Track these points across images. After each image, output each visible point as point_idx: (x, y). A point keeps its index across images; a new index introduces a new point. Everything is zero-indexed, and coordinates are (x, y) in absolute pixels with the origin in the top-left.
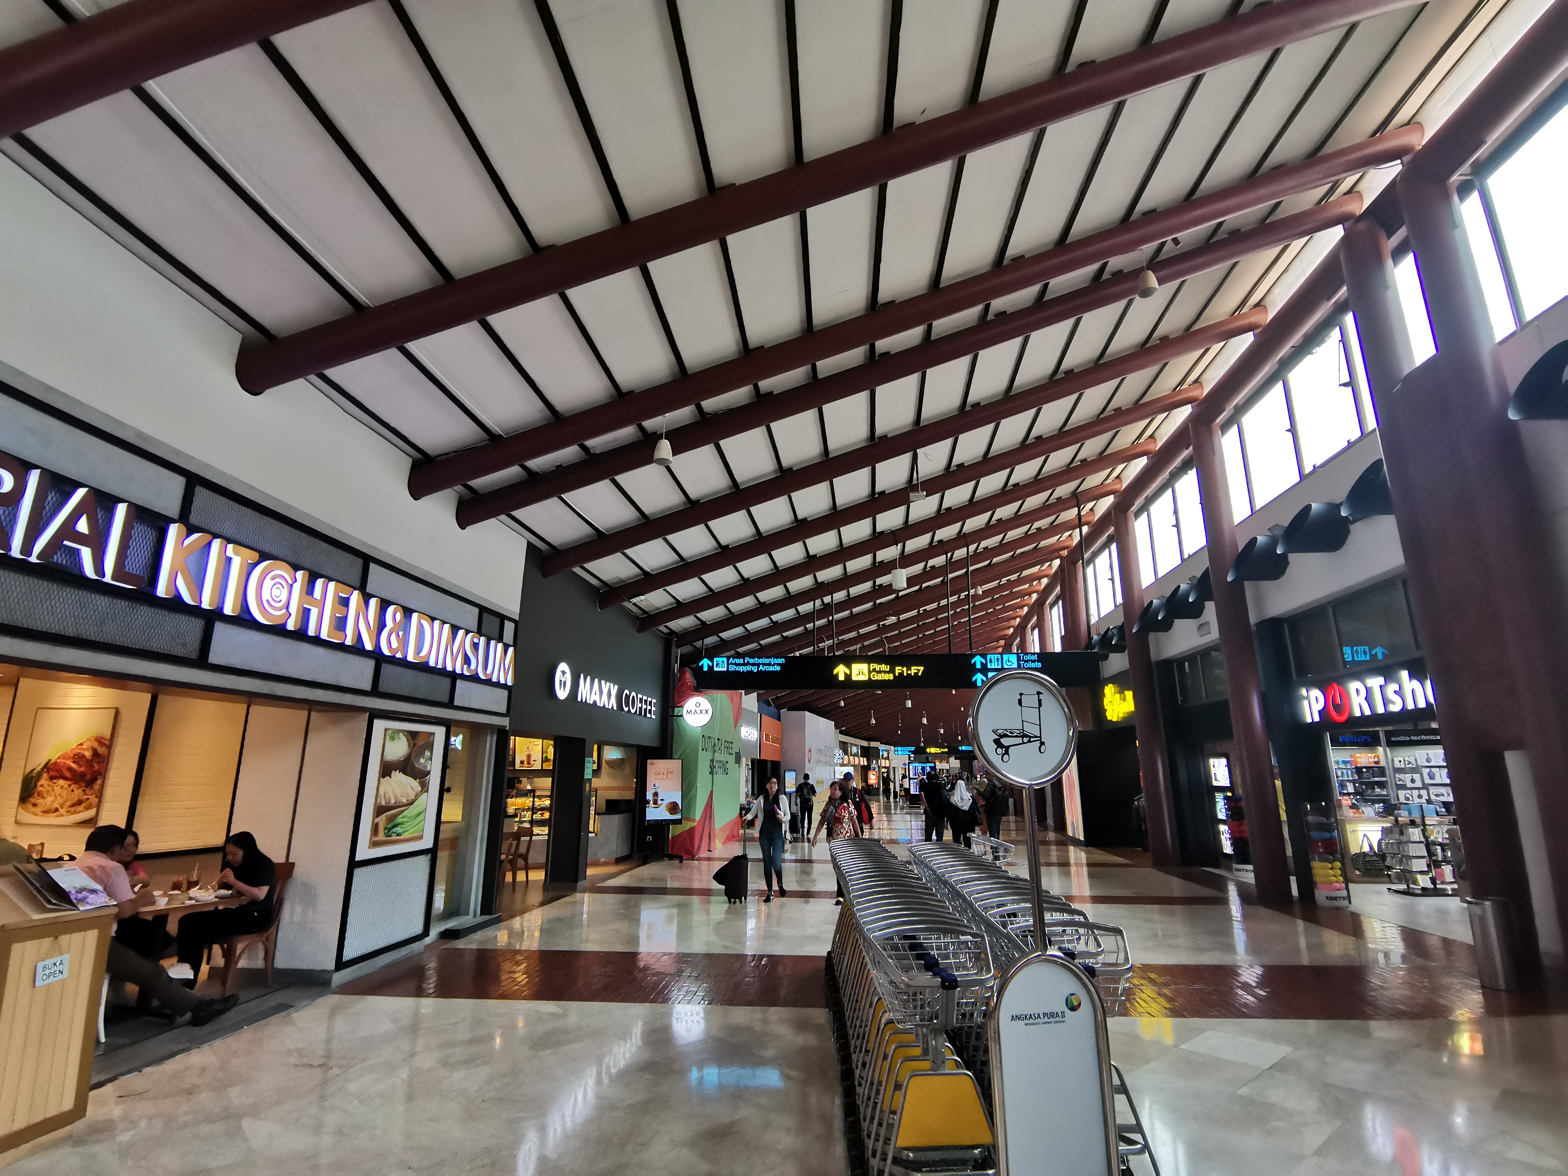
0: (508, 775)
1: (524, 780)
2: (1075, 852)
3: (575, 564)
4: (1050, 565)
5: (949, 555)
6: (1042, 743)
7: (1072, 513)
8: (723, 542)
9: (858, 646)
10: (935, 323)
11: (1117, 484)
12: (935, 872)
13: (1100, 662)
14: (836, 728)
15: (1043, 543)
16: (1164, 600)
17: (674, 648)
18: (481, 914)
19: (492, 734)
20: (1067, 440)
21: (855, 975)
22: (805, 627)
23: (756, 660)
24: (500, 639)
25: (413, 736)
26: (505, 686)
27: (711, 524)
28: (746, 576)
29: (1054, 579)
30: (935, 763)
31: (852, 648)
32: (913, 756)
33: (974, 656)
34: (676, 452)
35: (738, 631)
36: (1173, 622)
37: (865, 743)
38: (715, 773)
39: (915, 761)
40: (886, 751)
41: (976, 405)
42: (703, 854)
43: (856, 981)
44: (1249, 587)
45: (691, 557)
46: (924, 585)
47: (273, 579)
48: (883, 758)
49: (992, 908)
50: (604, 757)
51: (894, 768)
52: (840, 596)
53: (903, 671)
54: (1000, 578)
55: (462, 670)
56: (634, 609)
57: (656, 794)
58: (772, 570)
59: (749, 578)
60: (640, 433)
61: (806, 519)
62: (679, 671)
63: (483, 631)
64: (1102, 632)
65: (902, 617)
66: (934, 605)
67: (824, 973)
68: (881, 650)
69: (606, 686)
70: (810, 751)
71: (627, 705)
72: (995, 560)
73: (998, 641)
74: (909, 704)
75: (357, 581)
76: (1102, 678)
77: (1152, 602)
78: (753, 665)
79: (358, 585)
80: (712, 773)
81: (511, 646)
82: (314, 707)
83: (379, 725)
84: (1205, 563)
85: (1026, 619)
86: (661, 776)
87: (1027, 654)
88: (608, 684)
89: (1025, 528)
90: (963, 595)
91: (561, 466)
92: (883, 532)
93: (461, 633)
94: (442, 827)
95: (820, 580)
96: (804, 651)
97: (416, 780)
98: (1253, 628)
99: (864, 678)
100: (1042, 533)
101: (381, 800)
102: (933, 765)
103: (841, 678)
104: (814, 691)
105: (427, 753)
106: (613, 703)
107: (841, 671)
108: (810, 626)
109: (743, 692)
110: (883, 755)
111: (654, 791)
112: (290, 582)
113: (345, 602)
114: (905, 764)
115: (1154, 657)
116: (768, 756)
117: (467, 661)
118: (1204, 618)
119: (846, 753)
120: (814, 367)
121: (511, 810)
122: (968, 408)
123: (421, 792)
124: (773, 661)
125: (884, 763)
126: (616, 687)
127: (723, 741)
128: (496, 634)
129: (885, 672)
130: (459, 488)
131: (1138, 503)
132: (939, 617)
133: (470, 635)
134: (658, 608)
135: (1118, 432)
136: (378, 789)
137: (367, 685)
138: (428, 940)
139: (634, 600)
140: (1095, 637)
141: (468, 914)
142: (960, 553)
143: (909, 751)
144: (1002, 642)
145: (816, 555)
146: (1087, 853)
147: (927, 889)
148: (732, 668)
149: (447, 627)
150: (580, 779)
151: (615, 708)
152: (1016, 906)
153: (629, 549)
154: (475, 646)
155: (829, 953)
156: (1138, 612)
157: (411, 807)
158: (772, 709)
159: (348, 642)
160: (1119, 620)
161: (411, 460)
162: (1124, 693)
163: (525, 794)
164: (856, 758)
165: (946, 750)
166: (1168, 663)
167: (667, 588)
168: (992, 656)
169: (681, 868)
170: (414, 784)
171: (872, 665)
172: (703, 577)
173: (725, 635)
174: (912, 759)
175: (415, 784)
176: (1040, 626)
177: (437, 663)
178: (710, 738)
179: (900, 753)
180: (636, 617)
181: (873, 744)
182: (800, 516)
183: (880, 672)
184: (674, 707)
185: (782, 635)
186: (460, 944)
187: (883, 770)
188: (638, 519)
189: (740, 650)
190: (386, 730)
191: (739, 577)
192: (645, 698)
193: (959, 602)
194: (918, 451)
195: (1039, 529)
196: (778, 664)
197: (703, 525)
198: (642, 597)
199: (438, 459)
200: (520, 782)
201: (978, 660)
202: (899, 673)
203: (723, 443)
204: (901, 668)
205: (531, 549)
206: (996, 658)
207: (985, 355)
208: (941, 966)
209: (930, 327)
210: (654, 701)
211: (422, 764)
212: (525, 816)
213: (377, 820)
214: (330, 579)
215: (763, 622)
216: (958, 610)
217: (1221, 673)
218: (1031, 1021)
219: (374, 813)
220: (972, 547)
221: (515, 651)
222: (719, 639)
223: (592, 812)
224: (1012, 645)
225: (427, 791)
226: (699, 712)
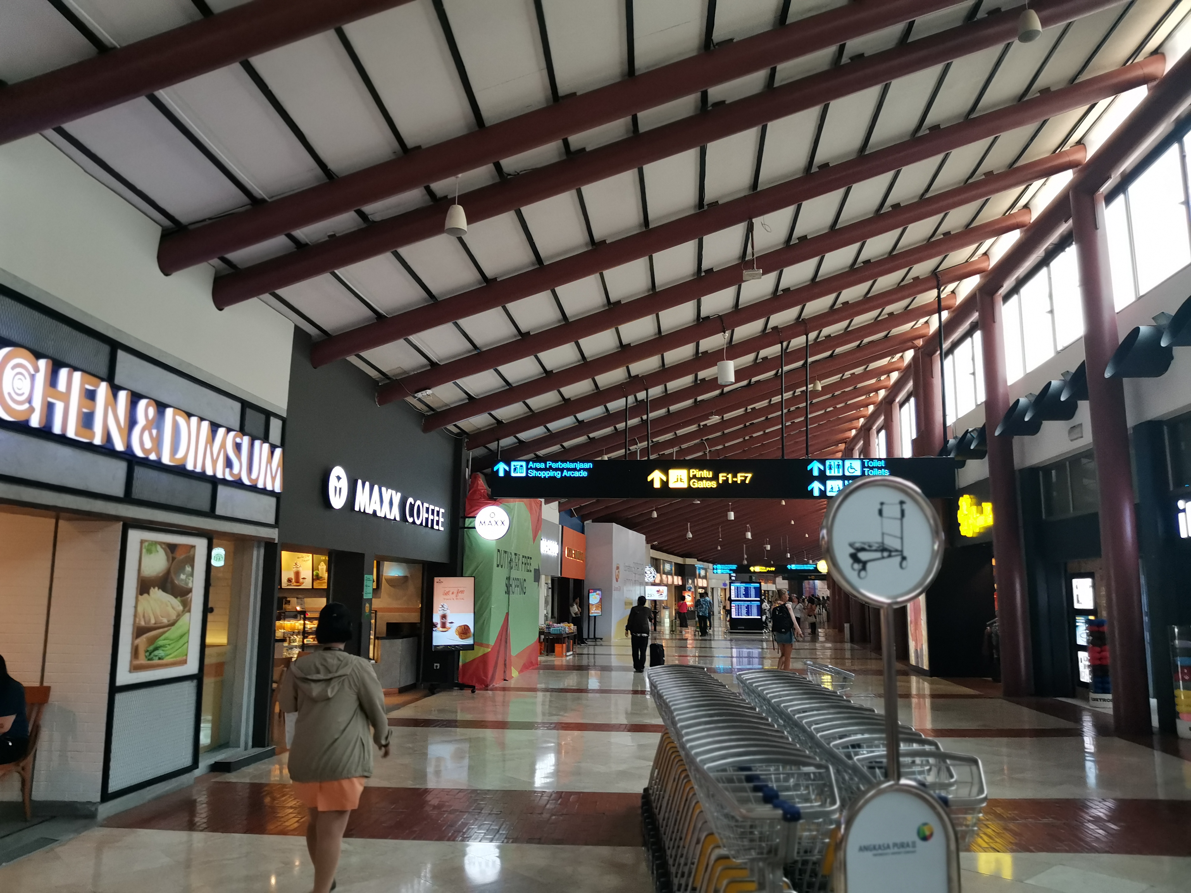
0: (277, 595)
1: (293, 600)
2: (918, 682)
3: (349, 352)
4: (902, 357)
5: (785, 344)
6: (904, 558)
7: (931, 295)
8: (524, 328)
9: (676, 449)
10: (780, 67)
11: (984, 261)
12: (768, 701)
13: (956, 470)
14: (647, 543)
15: (895, 331)
16: (1033, 399)
17: (464, 451)
18: (253, 746)
19: (259, 547)
20: (929, 208)
21: (678, 812)
22: (615, 428)
23: (559, 465)
24: (265, 439)
25: (172, 548)
26: (272, 493)
27: (510, 306)
28: (548, 368)
29: (906, 374)
30: (760, 583)
31: (667, 452)
32: (734, 575)
33: (810, 461)
34: (471, 220)
35: (537, 432)
36: (1042, 423)
37: (680, 560)
38: (511, 592)
39: (736, 581)
40: (703, 569)
41: (825, 166)
42: (498, 683)
43: (679, 818)
44: (1127, 383)
45: (486, 345)
46: (754, 380)
47: (13, 368)
48: (700, 577)
49: (835, 739)
50: (384, 574)
51: (713, 589)
52: (656, 391)
53: (728, 478)
54: (843, 371)
55: (224, 474)
56: (419, 406)
57: (444, 617)
58: (579, 361)
59: (552, 371)
60: (427, 197)
61: (619, 302)
62: (470, 476)
63: (247, 428)
64: (960, 435)
65: (727, 416)
66: (764, 403)
67: (640, 811)
68: (700, 454)
69: (387, 493)
70: (618, 568)
71: (412, 515)
72: (838, 350)
73: (837, 445)
74: (732, 516)
75: (103, 371)
76: (957, 488)
77: (1018, 401)
78: (556, 470)
79: (105, 376)
80: (508, 592)
81: (278, 447)
82: (62, 514)
83: (135, 536)
84: (1081, 356)
85: (872, 419)
86: (450, 596)
87: (872, 460)
88: (390, 491)
89: (874, 314)
90: (798, 391)
91: (334, 235)
92: (708, 317)
93: (221, 431)
94: (207, 651)
95: (633, 374)
96: (614, 455)
97: (176, 597)
98: (1130, 432)
99: (685, 485)
100: (895, 319)
101: (140, 620)
102: (757, 585)
103: (657, 485)
104: (625, 499)
105: (188, 569)
106: (395, 514)
107: (656, 477)
108: (621, 426)
109: (543, 500)
110: (699, 574)
111: (441, 613)
112: (32, 372)
113: (91, 395)
114: (725, 584)
115: (1018, 463)
116: (571, 574)
117: (229, 464)
118: (1076, 420)
119: (658, 571)
120: (635, 120)
121: (279, 634)
122: (814, 169)
123: (183, 611)
124: (579, 465)
125: (702, 583)
126: (399, 494)
127: (521, 556)
128: (261, 432)
129: (707, 479)
130: (216, 262)
131: (1008, 284)
132: (769, 416)
133: (232, 434)
134: (447, 405)
135: (987, 200)
136: (136, 607)
137: (119, 491)
138: (197, 773)
139: (420, 395)
140: (952, 441)
141: (239, 747)
142: (798, 342)
143: (731, 570)
144: (842, 446)
145: (630, 344)
146: (931, 683)
147: (762, 718)
148: (533, 473)
149: (205, 425)
150: (358, 601)
151: (398, 519)
152: (859, 736)
153: (414, 336)
154: (238, 447)
155: (646, 790)
156: (1002, 412)
157: (173, 628)
158: (576, 520)
159: (98, 441)
160: (980, 421)
161: (159, 229)
162: (981, 505)
163: (295, 615)
164: (670, 577)
165: (773, 569)
166: (1034, 471)
167: (458, 381)
168: (832, 462)
169: (473, 698)
170: (174, 603)
171: (691, 471)
172: (500, 368)
173: (523, 436)
174: (733, 578)
175: (176, 603)
176: (888, 426)
177: (195, 467)
178: (505, 552)
179: (719, 571)
180: (420, 415)
181: (689, 561)
182: (613, 298)
183: (701, 479)
184: (465, 517)
185: (588, 437)
186: (232, 777)
187: (700, 591)
188: (425, 300)
189: (541, 453)
190: (142, 542)
191: (541, 370)
192: (431, 507)
193: (794, 399)
194: (754, 220)
195: (891, 314)
196: (584, 470)
197: (500, 308)
198: (429, 392)
199: (191, 227)
200: (288, 602)
201: (815, 467)
202: (724, 481)
203: (526, 210)
204: (725, 474)
205: (299, 334)
206: (836, 463)
207: (837, 106)
208: (781, 798)
209: (773, 71)
210: (442, 511)
211: (182, 580)
212: (294, 641)
213: (138, 641)
214: (76, 369)
215: (567, 422)
216: (792, 409)
217: (1092, 484)
218: (880, 852)
219: (133, 634)
220: (812, 335)
221: (284, 453)
222: (517, 441)
223: (372, 637)
224: (852, 449)
225: (189, 611)
226: (493, 523)
